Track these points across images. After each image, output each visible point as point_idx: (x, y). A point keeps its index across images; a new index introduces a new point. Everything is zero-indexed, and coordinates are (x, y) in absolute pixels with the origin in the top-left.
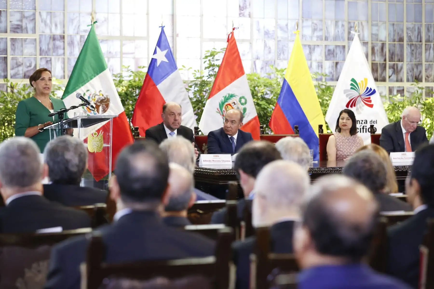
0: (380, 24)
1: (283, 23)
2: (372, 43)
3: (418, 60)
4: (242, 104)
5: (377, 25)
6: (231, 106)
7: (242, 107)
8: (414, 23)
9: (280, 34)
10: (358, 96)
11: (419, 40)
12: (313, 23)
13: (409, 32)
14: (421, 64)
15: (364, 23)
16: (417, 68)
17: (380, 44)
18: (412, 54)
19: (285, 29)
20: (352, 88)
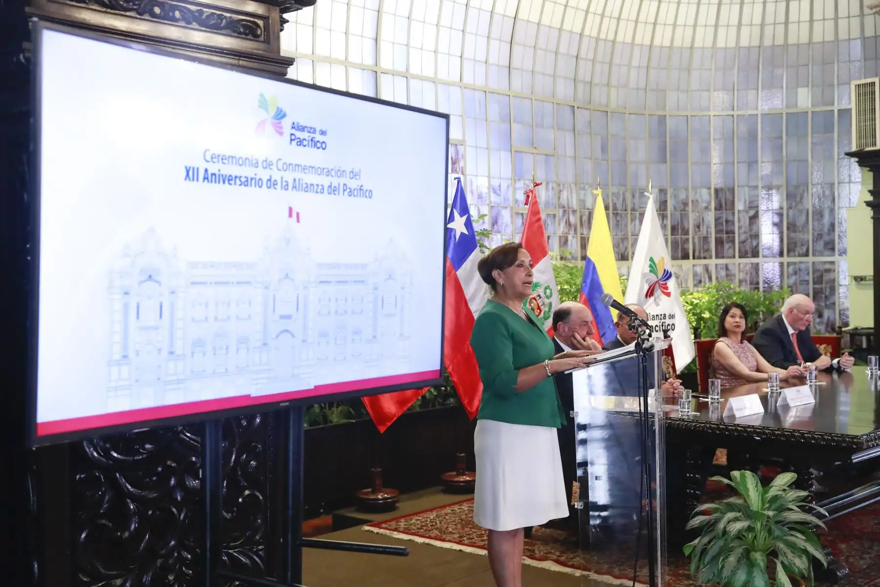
0: (587, 187)
1: (495, 183)
2: (580, 212)
3: (623, 233)
5: (584, 189)
6: (536, 301)
8: (619, 187)
9: (494, 198)
10: (656, 282)
12: (525, 184)
13: (614, 198)
14: (627, 239)
16: (623, 243)
18: (617, 225)
19: (499, 192)
20: (651, 271)
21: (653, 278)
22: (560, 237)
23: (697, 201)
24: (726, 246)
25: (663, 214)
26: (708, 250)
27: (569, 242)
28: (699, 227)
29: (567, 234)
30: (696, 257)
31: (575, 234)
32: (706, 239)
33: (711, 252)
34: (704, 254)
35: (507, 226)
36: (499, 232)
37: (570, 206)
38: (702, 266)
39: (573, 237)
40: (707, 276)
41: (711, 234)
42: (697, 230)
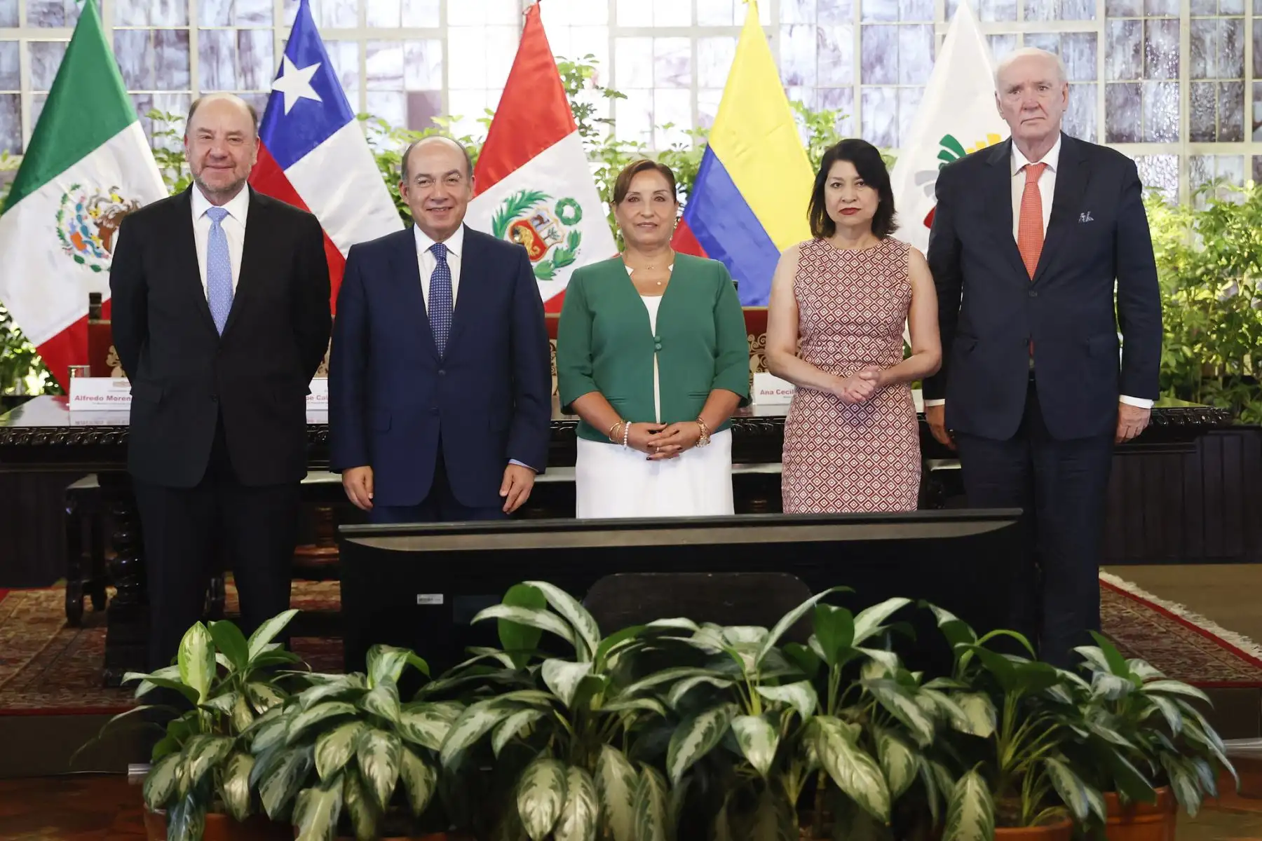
4: (567, 222)
6: (530, 227)
7: (564, 231)
17: (1223, 22)
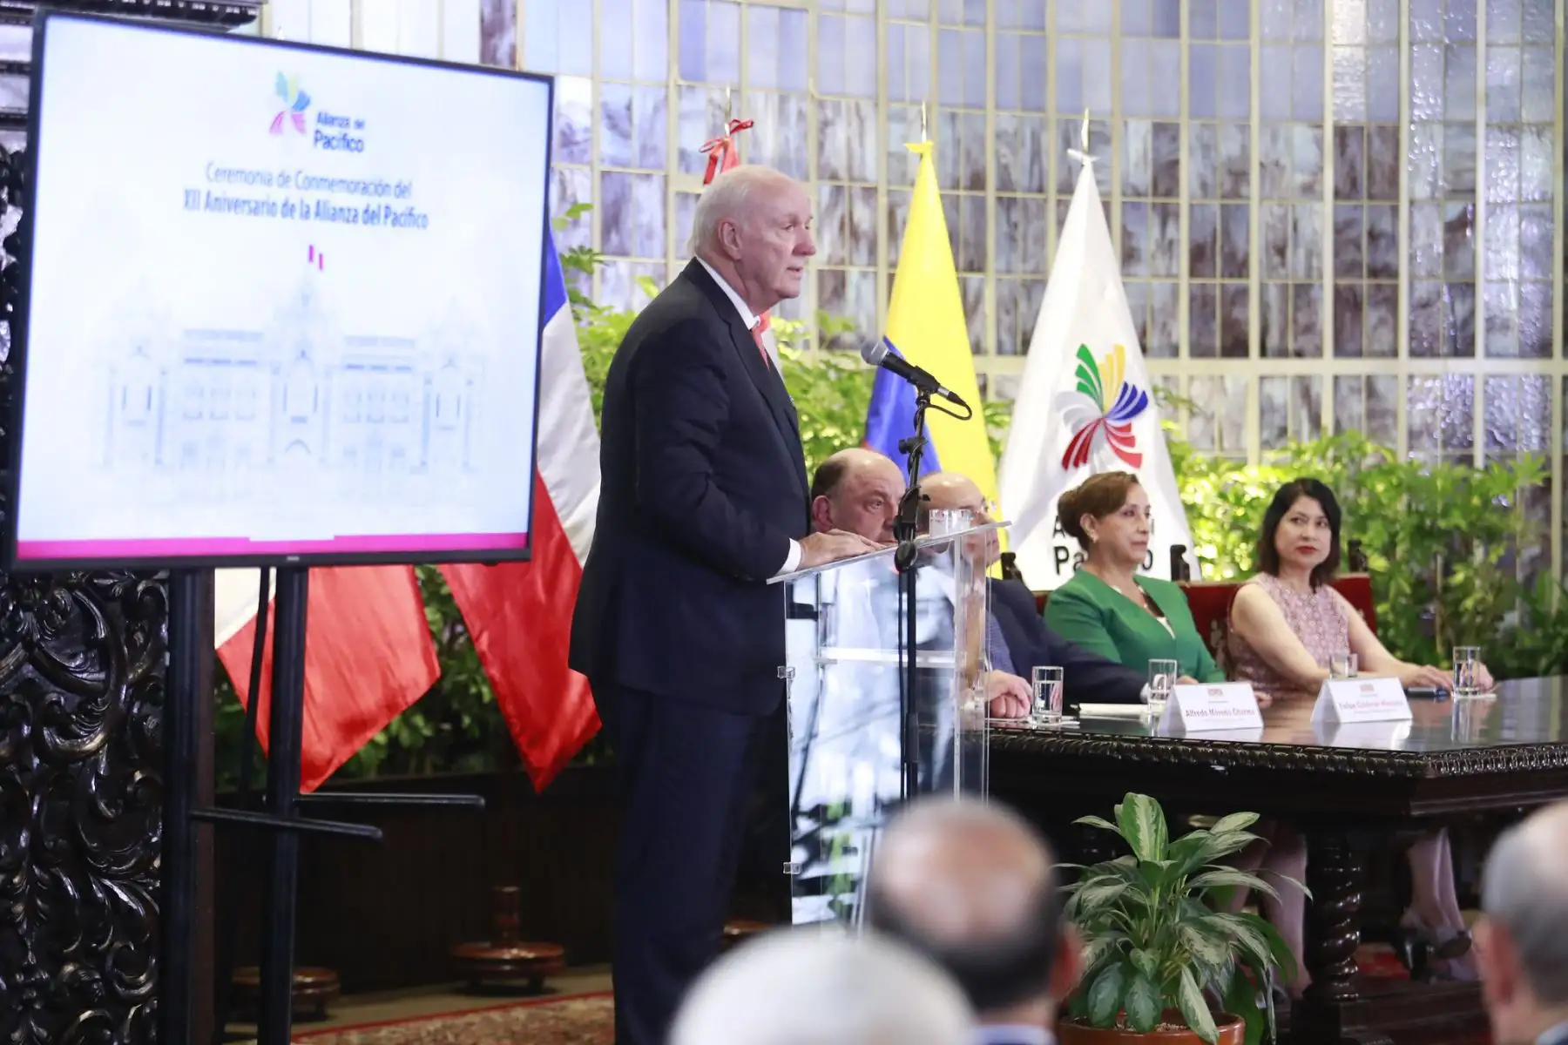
1: (617, 99)
2: (889, 192)
3: (1031, 265)
5: (901, 118)
8: (1019, 113)
9: (607, 144)
10: (1098, 422)
11: (1035, 184)
12: (711, 101)
13: (1004, 150)
15: (867, 109)
18: (1012, 240)
19: (624, 125)
20: (1081, 388)
21: (1088, 409)
22: (821, 273)
23: (1277, 164)
24: (1370, 316)
25: (1164, 206)
26: (1310, 329)
27: (850, 292)
28: (1281, 251)
29: (842, 262)
30: (1269, 351)
31: (869, 265)
32: (1303, 293)
33: (1321, 335)
34: (1296, 339)
35: (650, 235)
36: (623, 253)
37: (856, 173)
38: (1289, 382)
39: (864, 275)
40: (1304, 414)
41: (1321, 277)
42: (1276, 259)
